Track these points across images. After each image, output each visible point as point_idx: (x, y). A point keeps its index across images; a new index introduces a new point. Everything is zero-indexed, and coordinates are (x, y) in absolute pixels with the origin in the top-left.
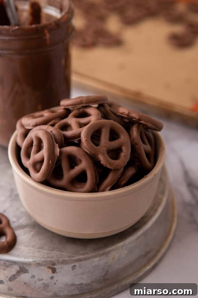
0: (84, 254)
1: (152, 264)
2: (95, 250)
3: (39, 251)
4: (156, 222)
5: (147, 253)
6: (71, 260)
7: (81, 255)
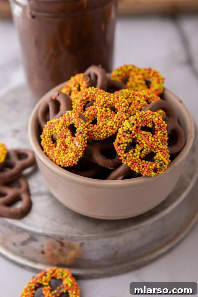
0: (93, 233)
1: (168, 247)
2: (106, 230)
3: (51, 223)
4: (178, 207)
5: (163, 237)
6: (80, 237)
7: (91, 233)
